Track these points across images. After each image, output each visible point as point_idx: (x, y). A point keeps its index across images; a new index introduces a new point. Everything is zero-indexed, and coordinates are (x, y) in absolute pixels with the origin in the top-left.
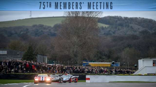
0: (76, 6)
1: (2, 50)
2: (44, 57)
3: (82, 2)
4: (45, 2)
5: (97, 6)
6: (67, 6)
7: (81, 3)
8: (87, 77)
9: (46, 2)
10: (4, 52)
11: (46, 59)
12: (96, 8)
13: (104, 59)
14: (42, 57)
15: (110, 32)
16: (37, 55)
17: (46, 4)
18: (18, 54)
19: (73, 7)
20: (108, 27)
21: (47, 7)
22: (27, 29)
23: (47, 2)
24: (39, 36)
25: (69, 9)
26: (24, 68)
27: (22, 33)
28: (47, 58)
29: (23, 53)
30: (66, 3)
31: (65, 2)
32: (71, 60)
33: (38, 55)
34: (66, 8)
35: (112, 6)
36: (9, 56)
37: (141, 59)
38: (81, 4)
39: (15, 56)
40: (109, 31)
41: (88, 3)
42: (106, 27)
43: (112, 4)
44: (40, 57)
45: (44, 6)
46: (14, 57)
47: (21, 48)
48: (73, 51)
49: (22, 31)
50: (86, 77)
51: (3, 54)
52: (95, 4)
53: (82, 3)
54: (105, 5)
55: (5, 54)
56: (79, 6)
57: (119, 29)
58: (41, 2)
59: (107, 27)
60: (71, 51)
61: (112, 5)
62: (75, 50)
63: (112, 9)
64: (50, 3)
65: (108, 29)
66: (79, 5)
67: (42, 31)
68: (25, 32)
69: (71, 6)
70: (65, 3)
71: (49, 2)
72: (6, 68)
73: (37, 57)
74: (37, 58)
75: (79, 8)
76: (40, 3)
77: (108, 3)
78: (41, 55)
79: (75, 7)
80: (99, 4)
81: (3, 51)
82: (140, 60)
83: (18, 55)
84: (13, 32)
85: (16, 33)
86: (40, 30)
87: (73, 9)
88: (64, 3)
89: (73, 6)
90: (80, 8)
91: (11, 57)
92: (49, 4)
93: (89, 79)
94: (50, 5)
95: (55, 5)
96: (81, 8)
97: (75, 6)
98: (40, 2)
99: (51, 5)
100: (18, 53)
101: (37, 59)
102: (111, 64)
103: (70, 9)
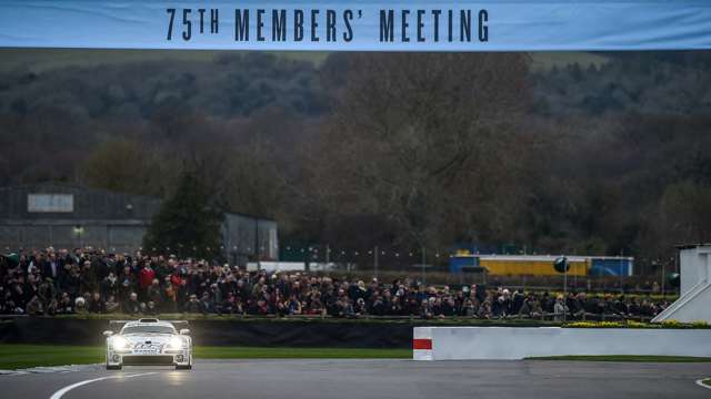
0: (329, 26)
1: (47, 192)
2: (263, 225)
3: (355, 8)
4: (190, 11)
5: (420, 26)
6: (287, 27)
7: (348, 15)
8: (420, 333)
9: (195, 7)
10: (60, 200)
11: (268, 234)
12: (416, 38)
13: (562, 235)
14: (250, 224)
15: (617, 94)
16: (221, 218)
17: (194, 18)
18: (129, 210)
19: (313, 32)
20: (603, 66)
21: (202, 31)
22: (190, 78)
23: (202, 11)
24: (247, 114)
25: (296, 39)
26: (128, 290)
27: (161, 96)
28: (273, 233)
29: (156, 205)
30: (284, 12)
31: (279, 8)
32: (395, 244)
33: (229, 216)
34: (284, 35)
35: (486, 28)
36: (83, 222)
37: (694, 247)
38: (351, 18)
39: (112, 222)
40: (613, 87)
41: (383, 12)
42: (592, 66)
43: (486, 19)
44: (240, 229)
45: (187, 26)
46: (109, 226)
47: (147, 181)
48: (404, 199)
49: (160, 87)
50: (416, 337)
51: (56, 209)
52: (412, 20)
53: (355, 15)
54: (457, 21)
55: (63, 209)
56: (341, 28)
57: (660, 79)
58: (172, 11)
59: (598, 68)
60: (393, 198)
61: (484, 23)
62: (414, 190)
63: (486, 39)
64: (214, 13)
65: (606, 80)
66: (343, 22)
67: (264, 88)
68: (178, 94)
69: (307, 27)
70: (279, 12)
71: (208, 7)
72: (49, 289)
73: (223, 226)
74: (223, 230)
75: (339, 36)
76: (170, 14)
77: (469, 12)
78: (247, 215)
79: (321, 31)
80: (428, 20)
81: (56, 197)
82: (687, 251)
83: (130, 214)
84: (117, 91)
85: (133, 98)
86: (255, 84)
87: (314, 39)
88: (275, 12)
89: (314, 25)
90: (345, 34)
91: (96, 225)
92: (207, 18)
93: (427, 344)
94: (212, 22)
95: (234, 21)
96: (348, 37)
97: (326, 29)
98: (169, 10)
99: (220, 21)
100: (129, 207)
101: (222, 237)
102: (590, 265)
103: (301, 39)
